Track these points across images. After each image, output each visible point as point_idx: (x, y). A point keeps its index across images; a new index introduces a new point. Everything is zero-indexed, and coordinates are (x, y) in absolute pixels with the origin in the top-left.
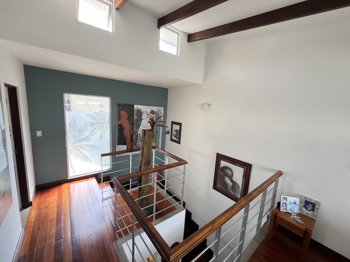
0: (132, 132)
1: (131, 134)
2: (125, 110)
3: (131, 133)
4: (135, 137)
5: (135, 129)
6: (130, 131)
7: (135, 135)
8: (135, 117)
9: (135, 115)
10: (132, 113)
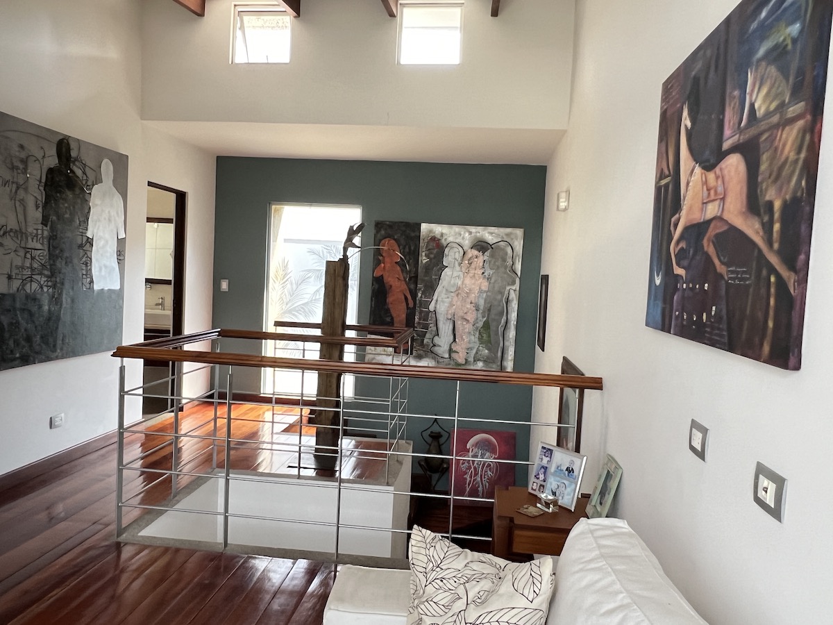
0: (411, 305)
1: (408, 308)
2: (395, 240)
3: (407, 304)
4: (420, 319)
5: (420, 295)
6: (406, 298)
7: (421, 312)
8: (424, 259)
9: (424, 254)
10: (412, 248)
